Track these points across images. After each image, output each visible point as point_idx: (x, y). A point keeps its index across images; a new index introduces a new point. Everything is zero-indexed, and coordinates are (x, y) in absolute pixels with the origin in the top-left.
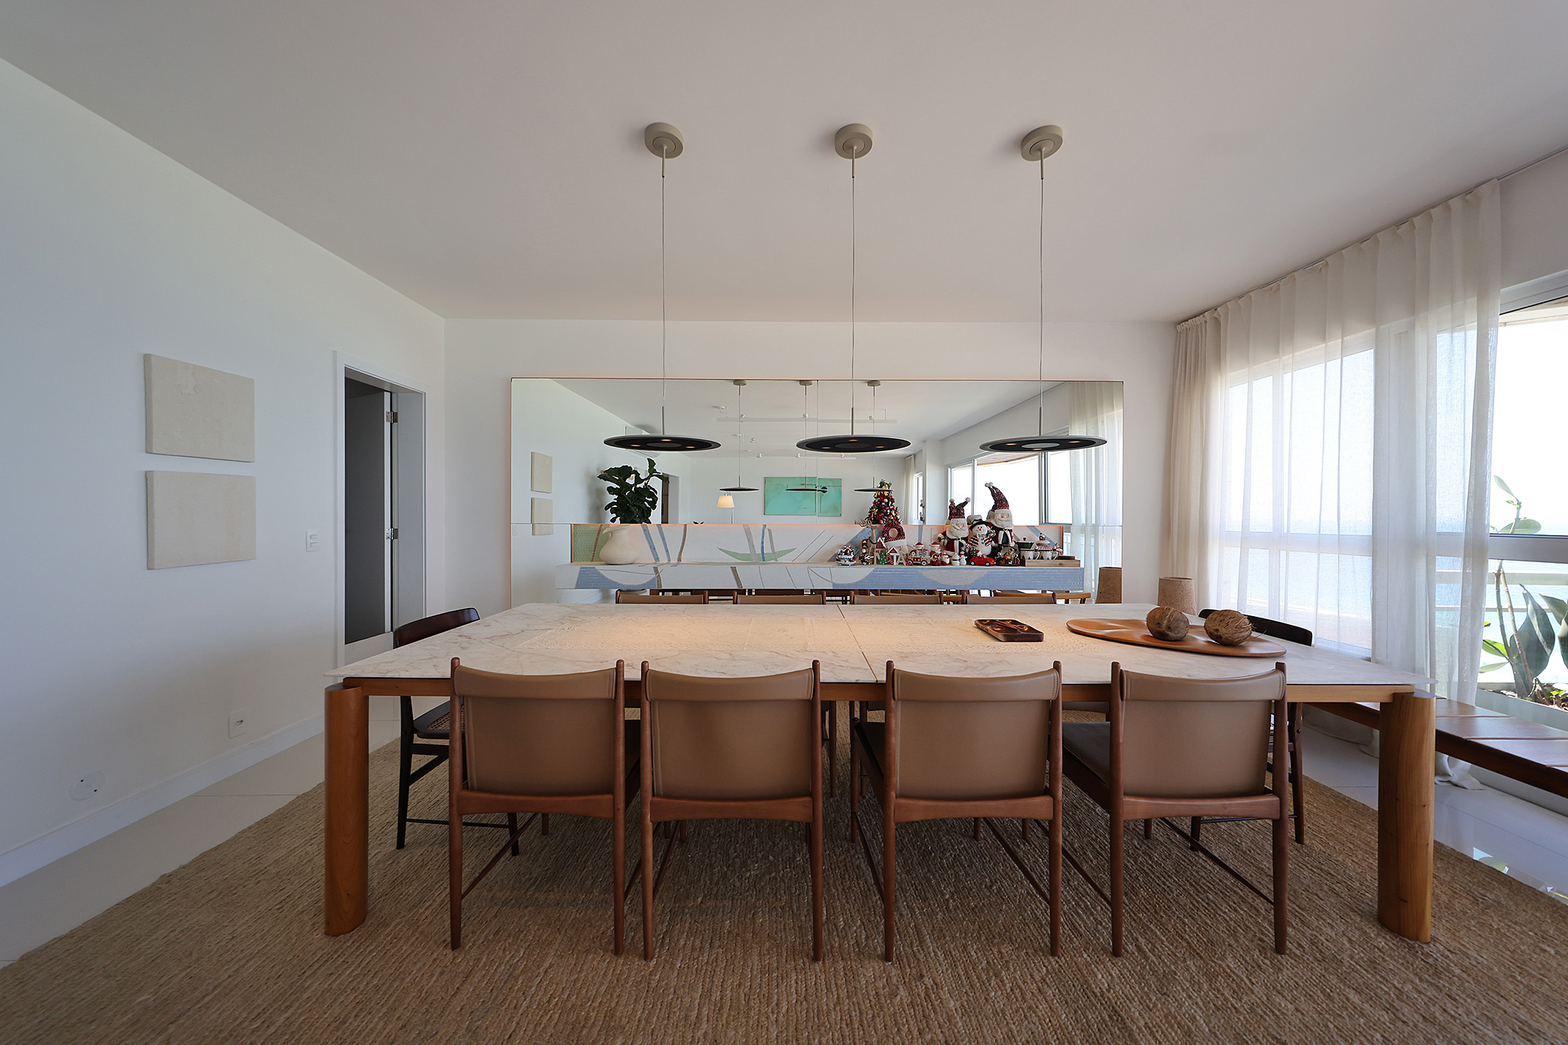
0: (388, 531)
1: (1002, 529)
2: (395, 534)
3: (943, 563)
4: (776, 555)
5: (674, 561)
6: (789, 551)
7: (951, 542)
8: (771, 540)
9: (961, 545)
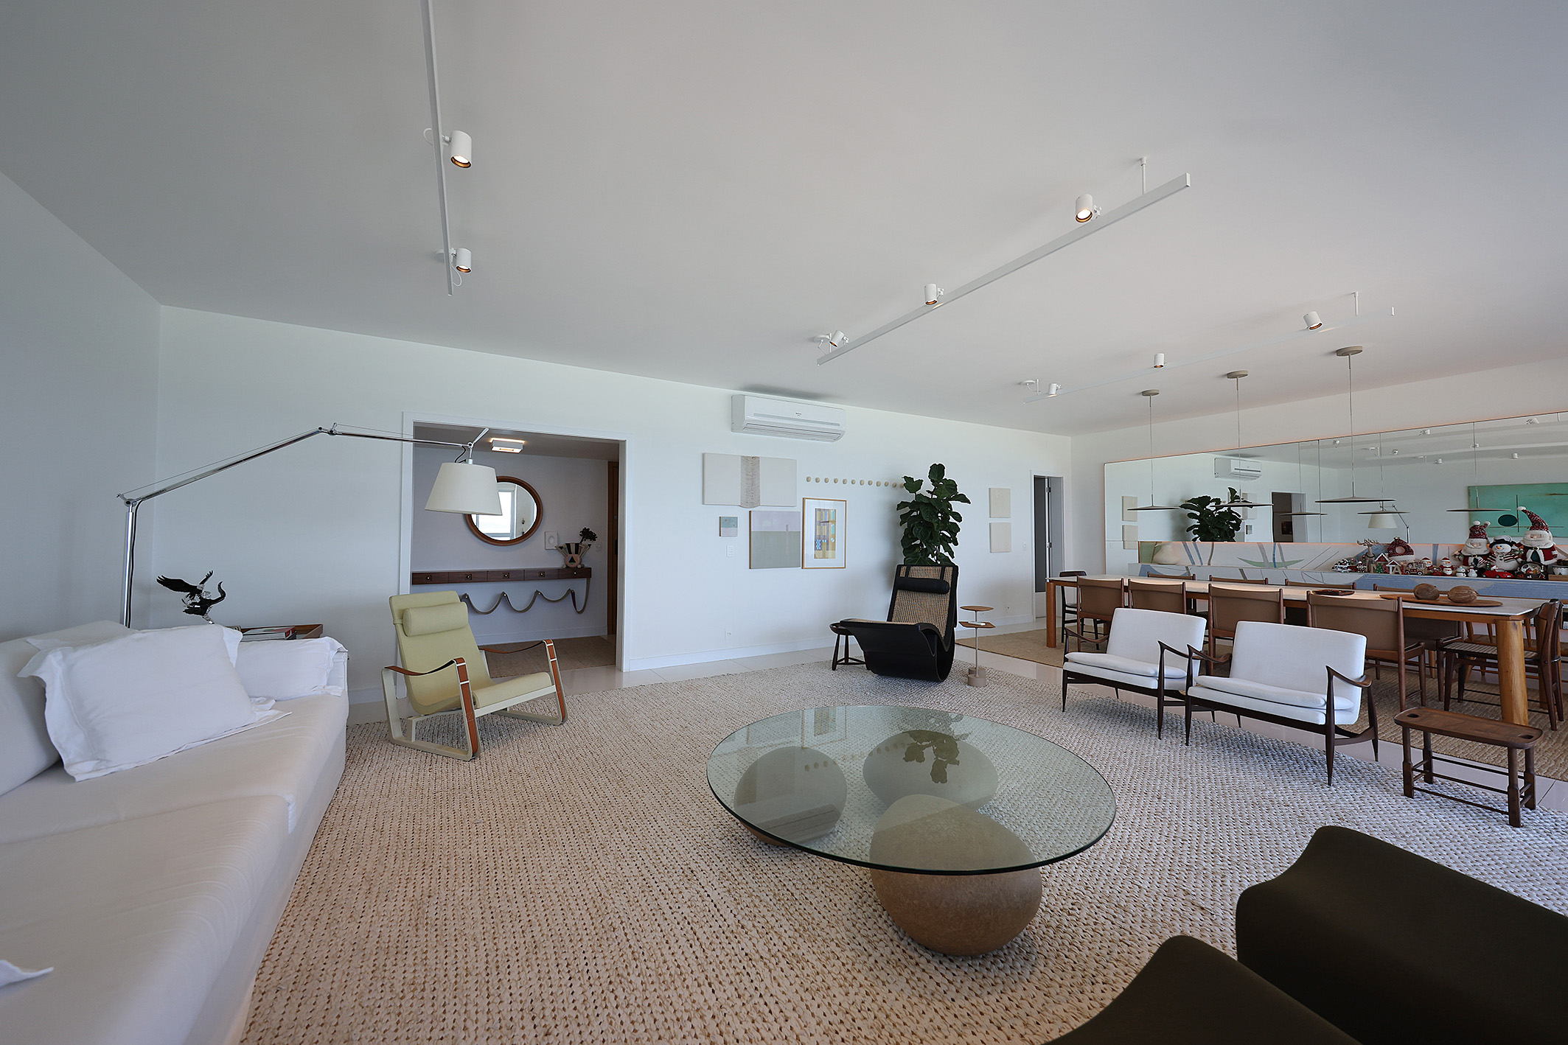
0: (1048, 544)
1: (1531, 548)
2: (1050, 546)
3: (1445, 575)
4: (1285, 564)
5: (1205, 563)
6: (1297, 562)
7: (1466, 558)
8: (1281, 554)
9: (1476, 561)
